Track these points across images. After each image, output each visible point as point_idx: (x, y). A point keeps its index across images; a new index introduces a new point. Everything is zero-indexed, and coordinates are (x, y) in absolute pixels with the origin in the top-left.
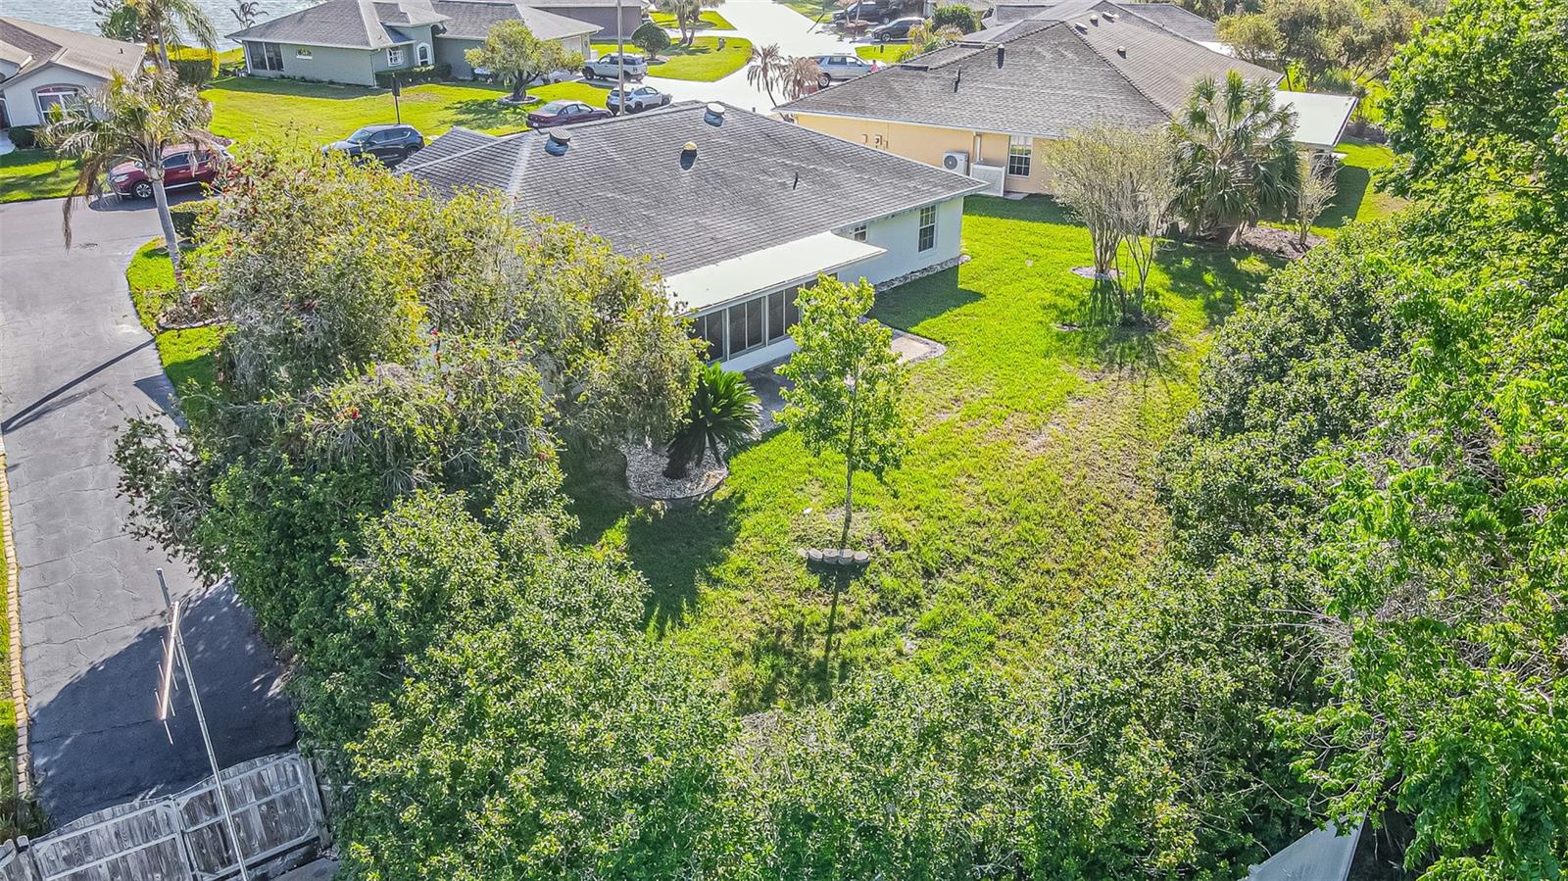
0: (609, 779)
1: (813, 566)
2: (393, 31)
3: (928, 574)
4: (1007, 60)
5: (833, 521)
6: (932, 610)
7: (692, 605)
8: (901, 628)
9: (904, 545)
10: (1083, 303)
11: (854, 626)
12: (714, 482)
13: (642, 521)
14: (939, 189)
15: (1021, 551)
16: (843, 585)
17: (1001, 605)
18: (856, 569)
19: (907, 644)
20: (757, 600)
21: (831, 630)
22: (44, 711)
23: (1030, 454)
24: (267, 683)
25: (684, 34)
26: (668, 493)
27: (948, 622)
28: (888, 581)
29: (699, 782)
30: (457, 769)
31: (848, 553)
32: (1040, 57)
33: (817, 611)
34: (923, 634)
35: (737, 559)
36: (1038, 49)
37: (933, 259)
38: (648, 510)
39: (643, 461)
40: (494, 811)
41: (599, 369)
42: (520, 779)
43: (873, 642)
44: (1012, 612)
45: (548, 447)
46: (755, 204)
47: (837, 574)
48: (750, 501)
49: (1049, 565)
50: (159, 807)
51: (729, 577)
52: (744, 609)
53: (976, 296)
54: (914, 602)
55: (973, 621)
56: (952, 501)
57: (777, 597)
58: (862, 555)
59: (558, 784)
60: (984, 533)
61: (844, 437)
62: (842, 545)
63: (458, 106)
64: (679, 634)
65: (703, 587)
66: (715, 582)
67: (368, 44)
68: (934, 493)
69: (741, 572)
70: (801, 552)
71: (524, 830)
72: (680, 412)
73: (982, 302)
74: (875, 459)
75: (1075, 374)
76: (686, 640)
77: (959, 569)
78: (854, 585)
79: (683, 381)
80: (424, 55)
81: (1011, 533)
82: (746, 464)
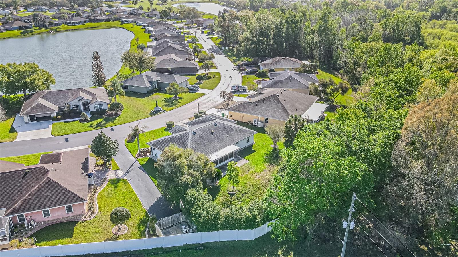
0: (212, 213)
1: (229, 194)
2: (150, 82)
3: (242, 195)
4: (265, 102)
5: (231, 188)
6: (243, 199)
7: (215, 198)
8: (239, 201)
9: (240, 191)
10: (270, 153)
11: (233, 201)
12: (217, 183)
13: (209, 188)
14: (249, 134)
15: (254, 192)
16: (232, 196)
17: (251, 198)
18: (234, 194)
19: (239, 203)
20: (223, 198)
21: (231, 201)
22: (149, 210)
23: (257, 179)
24: (170, 207)
25: (206, 72)
26: (212, 185)
27: (244, 200)
28: (238, 196)
29: (218, 214)
30: (200, 212)
31: (233, 192)
32: (271, 101)
33: (229, 199)
34: (241, 202)
35: (220, 193)
36: (270, 100)
37: (249, 144)
38: (209, 187)
39: (209, 181)
40: (203, 215)
41: (205, 171)
42: (205, 213)
43: (235, 203)
44: (252, 199)
45: (201, 182)
46: (222, 140)
47: (232, 195)
48: (222, 186)
49: (257, 193)
50: (169, 217)
51: (219, 195)
52: (221, 199)
53: (254, 151)
54: (241, 198)
55: (247, 200)
56: (246, 185)
57: (225, 198)
58: (235, 193)
59: (208, 214)
60: (250, 189)
61: (233, 179)
62: (232, 191)
63: (164, 100)
64: (214, 202)
65: (217, 197)
66: (218, 196)
67: (146, 86)
68: (244, 184)
69: (221, 195)
70: (228, 192)
71: (206, 217)
72: (213, 176)
73: (256, 152)
74: (236, 182)
75: (266, 166)
76: (216, 202)
77: (246, 194)
78: (234, 196)
79: (214, 172)
80: (156, 86)
81: (253, 190)
82: (221, 181)
